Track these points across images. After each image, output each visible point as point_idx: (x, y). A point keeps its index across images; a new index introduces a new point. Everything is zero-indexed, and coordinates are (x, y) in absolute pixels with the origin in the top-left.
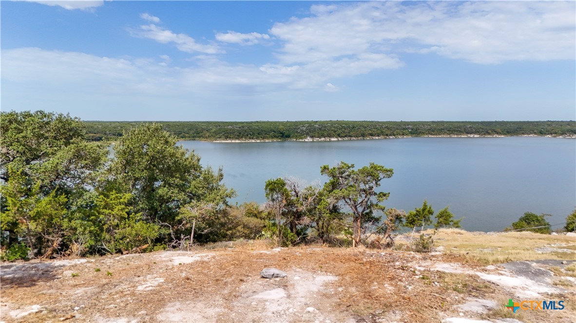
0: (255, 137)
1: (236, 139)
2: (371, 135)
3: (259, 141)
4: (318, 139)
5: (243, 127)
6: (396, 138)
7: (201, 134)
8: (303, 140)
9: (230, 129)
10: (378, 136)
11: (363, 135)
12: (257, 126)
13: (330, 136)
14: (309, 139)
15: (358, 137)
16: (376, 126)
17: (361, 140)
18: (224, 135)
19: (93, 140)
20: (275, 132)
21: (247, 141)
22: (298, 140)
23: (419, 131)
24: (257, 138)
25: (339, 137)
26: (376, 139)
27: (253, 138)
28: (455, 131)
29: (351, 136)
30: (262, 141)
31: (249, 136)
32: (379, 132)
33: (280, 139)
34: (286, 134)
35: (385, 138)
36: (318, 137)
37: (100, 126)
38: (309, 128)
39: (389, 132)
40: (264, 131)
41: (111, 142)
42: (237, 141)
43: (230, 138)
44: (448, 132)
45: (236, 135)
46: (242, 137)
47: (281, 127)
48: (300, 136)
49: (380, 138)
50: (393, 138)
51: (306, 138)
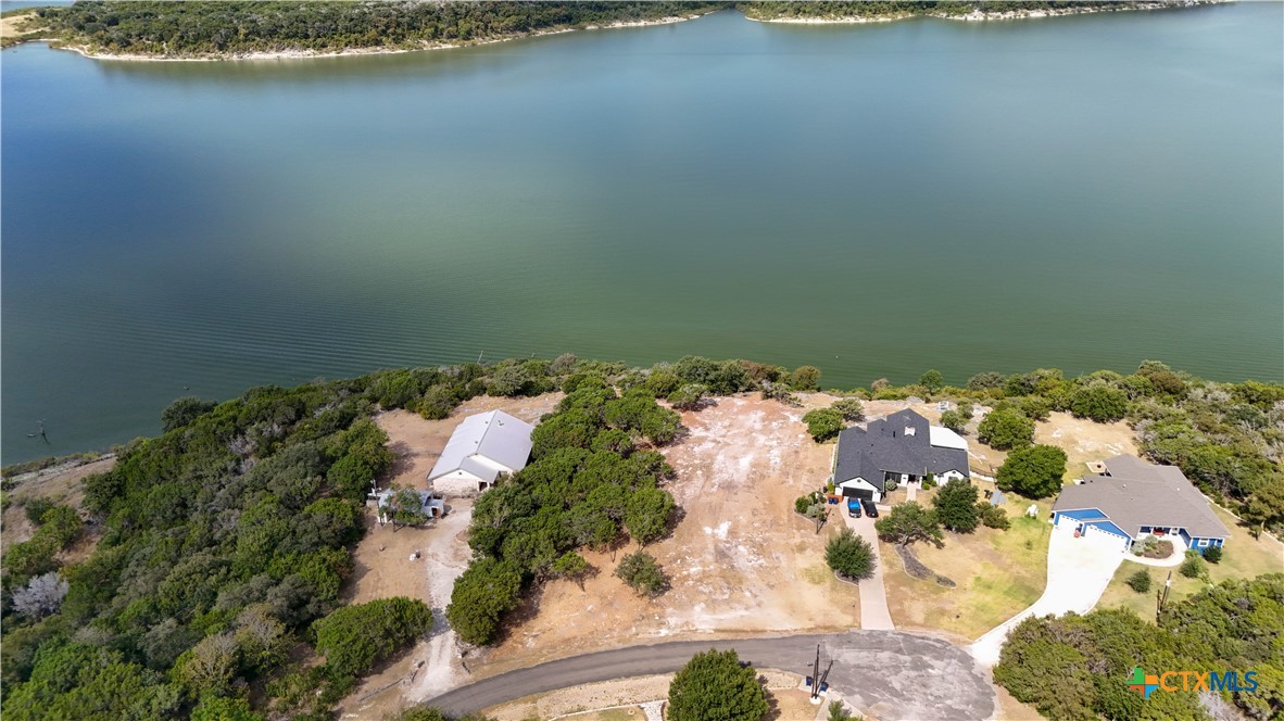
0: (856, 11)
1: (817, 14)
3: (863, 20)
4: (999, 14)
8: (963, 18)
14: (976, 17)
17: (1107, 13)
21: (839, 21)
22: (951, 18)
27: (851, 14)
30: (871, 20)
31: (845, 8)
33: (912, 11)
36: (999, 10)
42: (818, 21)
43: (805, 12)
46: (829, 11)
51: (969, 13)
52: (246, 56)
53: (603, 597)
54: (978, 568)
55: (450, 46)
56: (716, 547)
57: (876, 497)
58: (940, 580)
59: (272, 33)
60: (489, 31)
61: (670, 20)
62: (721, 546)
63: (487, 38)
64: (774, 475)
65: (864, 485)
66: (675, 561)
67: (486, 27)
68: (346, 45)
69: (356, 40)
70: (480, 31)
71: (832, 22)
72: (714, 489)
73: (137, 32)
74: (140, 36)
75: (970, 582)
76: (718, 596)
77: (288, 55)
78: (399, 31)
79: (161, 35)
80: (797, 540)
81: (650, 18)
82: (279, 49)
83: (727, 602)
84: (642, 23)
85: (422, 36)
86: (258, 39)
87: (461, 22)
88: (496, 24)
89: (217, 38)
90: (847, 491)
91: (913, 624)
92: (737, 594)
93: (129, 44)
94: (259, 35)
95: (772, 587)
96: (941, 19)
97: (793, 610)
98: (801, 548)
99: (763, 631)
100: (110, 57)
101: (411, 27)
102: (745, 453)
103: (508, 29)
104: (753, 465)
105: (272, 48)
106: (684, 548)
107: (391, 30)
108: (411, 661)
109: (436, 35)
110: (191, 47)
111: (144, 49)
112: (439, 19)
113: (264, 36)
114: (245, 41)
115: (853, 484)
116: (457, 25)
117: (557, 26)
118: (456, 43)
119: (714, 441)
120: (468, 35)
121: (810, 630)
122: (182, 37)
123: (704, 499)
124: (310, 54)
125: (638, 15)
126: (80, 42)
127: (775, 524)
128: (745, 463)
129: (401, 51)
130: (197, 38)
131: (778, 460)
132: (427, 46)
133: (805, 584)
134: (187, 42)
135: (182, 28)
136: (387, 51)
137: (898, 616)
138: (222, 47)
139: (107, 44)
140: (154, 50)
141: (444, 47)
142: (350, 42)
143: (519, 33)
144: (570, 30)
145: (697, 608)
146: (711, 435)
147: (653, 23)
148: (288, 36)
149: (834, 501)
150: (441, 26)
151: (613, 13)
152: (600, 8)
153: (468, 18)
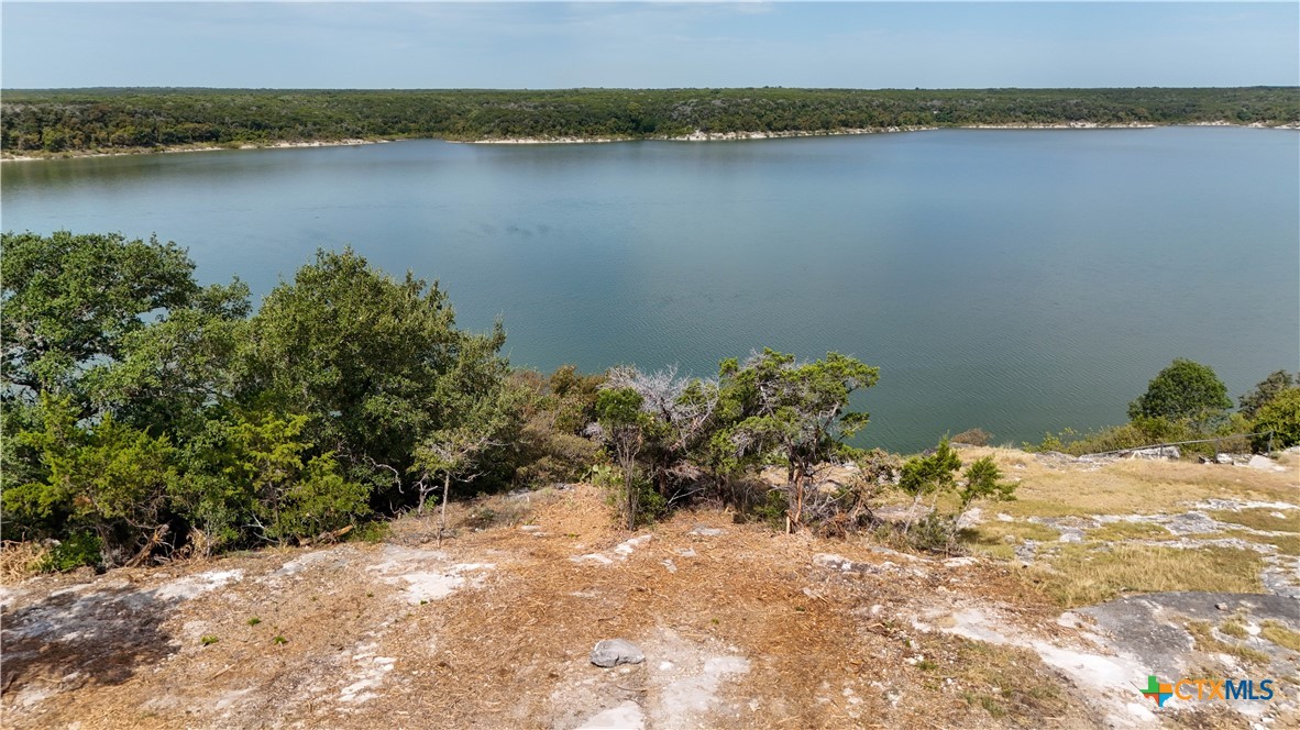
0: (571, 131)
1: (529, 135)
2: (846, 124)
3: (580, 141)
4: (721, 134)
5: (543, 106)
6: (902, 130)
7: (445, 124)
8: (686, 139)
9: (514, 112)
10: (861, 127)
11: (826, 126)
12: (577, 103)
13: (749, 128)
14: (698, 136)
15: (813, 130)
16: (857, 102)
17: (820, 136)
18: (498, 125)
19: (195, 139)
20: (618, 118)
21: (553, 141)
22: (673, 139)
23: (956, 114)
24: (578, 134)
25: (770, 129)
26: (855, 135)
27: (566, 134)
28: (1040, 113)
29: (797, 128)
30: (589, 140)
31: (558, 127)
32: (863, 116)
33: (631, 135)
34: (644, 123)
35: (878, 132)
36: (720, 131)
37: (209, 105)
38: (700, 107)
39: (886, 118)
40: (594, 115)
41: (239, 143)
42: (531, 141)
43: (514, 132)
44: (1024, 117)
45: (527, 126)
46: (541, 131)
47: (633, 105)
48: (677, 128)
49: (864, 131)
50: (896, 132)
51: (691, 132)
55: (28, 159)
60: (93, 144)
63: (88, 151)
67: (88, 137)
70: (76, 141)
71: (547, 142)
84: (315, 144)
87: (46, 130)
88: (103, 134)
96: (662, 141)
103: (121, 142)
116: (40, 133)
117: (199, 144)
118: (36, 156)
120: (58, 145)
125: (311, 136)
141: (17, 159)
143: (139, 148)
144: (216, 148)
150: (13, 133)
151: (276, 132)
152: (258, 126)
153: (59, 126)
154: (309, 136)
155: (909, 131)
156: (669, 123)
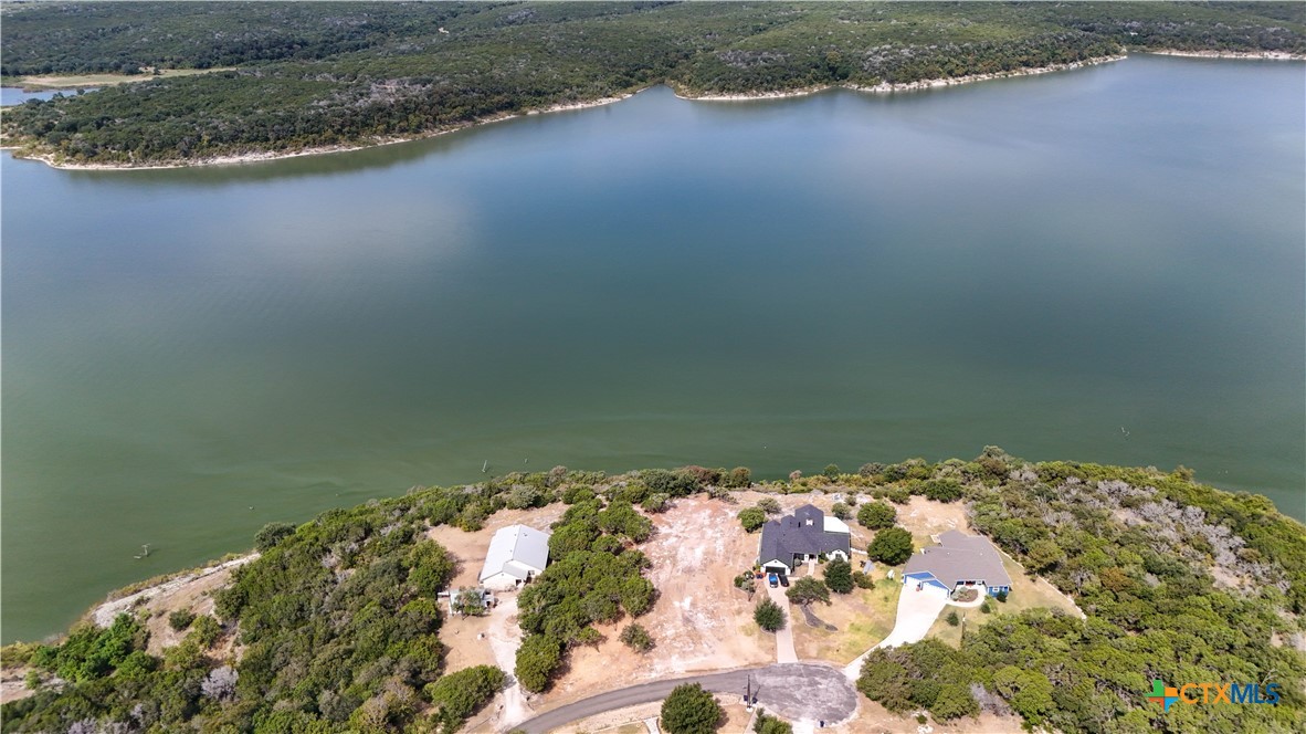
0: (776, 87)
1: (740, 91)
2: (1027, 64)
3: (782, 95)
4: (904, 85)
6: (1085, 64)
8: (872, 90)
10: (1042, 66)
11: (1008, 68)
13: (931, 76)
14: (884, 88)
15: (994, 73)
17: (998, 79)
18: (717, 82)
20: (817, 67)
21: (760, 97)
22: (862, 89)
23: (1152, 38)
24: (781, 88)
25: (952, 76)
26: (1035, 75)
27: (771, 90)
28: (1235, 41)
29: (977, 73)
30: (790, 94)
31: (765, 85)
32: (1047, 55)
33: (827, 84)
34: (839, 72)
35: (1058, 70)
36: (904, 82)
40: (797, 69)
41: (526, 109)
42: (742, 98)
43: (729, 89)
44: (1218, 45)
45: (739, 84)
46: (751, 89)
47: (832, 54)
48: (867, 79)
49: (1045, 70)
51: (878, 83)
52: (210, 161)
53: (612, 655)
54: (852, 617)
55: (403, 140)
56: (683, 615)
57: (788, 572)
58: (828, 627)
59: (234, 138)
60: (438, 124)
61: (605, 101)
62: (686, 614)
63: (436, 130)
64: (720, 560)
65: (779, 564)
66: (657, 627)
67: (435, 119)
68: (305, 145)
69: (314, 140)
70: (428, 125)
71: (755, 98)
72: (679, 574)
73: (103, 142)
74: (105, 146)
75: (847, 627)
76: (687, 649)
77: (249, 158)
78: (354, 129)
79: (127, 145)
80: (736, 606)
81: (585, 100)
82: (241, 154)
83: (692, 652)
84: (579, 106)
85: (375, 132)
86: (221, 144)
87: (411, 117)
88: (443, 116)
89: (182, 145)
90: (768, 569)
91: (810, 658)
92: (699, 647)
93: (95, 154)
94: (221, 141)
95: (720, 640)
96: (852, 89)
97: (735, 654)
98: (739, 612)
99: (716, 670)
100: (77, 167)
101: (365, 124)
102: (698, 544)
103: (455, 120)
104: (706, 553)
105: (234, 152)
106: (662, 618)
107: (346, 129)
108: (495, 705)
109: (388, 130)
110: (157, 155)
111: (112, 159)
112: (390, 115)
113: (226, 141)
114: (209, 146)
115: (772, 564)
116: (407, 120)
117: (500, 113)
118: (407, 137)
119: (677, 536)
120: (418, 129)
121: (746, 666)
122: (147, 147)
123: (672, 581)
124: (270, 156)
125: (575, 98)
126: (43, 151)
127: (721, 596)
128: (699, 552)
129: (357, 148)
130: (162, 146)
131: (722, 548)
132: (381, 141)
133: (742, 636)
134: (153, 150)
135: (146, 137)
136: (344, 150)
137: (800, 653)
138: (186, 154)
139: (73, 155)
140: (121, 158)
141: (397, 141)
142: (308, 143)
143: (465, 123)
144: (512, 116)
145: (674, 658)
146: (674, 531)
147: (589, 105)
148: (249, 140)
149: (760, 576)
150: (393, 122)
151: (551, 97)
152: (539, 93)
153: (417, 112)
154: (574, 99)
155: (1093, 66)
156: (860, 74)
